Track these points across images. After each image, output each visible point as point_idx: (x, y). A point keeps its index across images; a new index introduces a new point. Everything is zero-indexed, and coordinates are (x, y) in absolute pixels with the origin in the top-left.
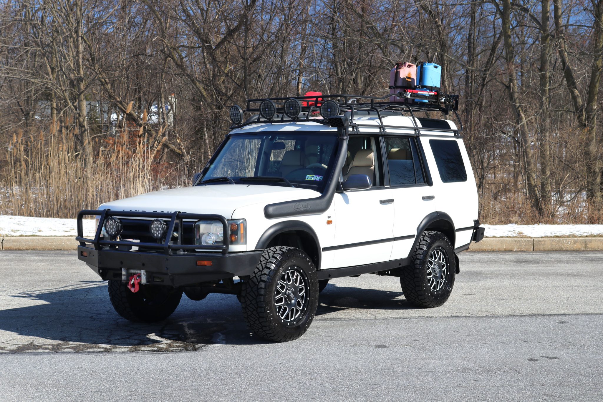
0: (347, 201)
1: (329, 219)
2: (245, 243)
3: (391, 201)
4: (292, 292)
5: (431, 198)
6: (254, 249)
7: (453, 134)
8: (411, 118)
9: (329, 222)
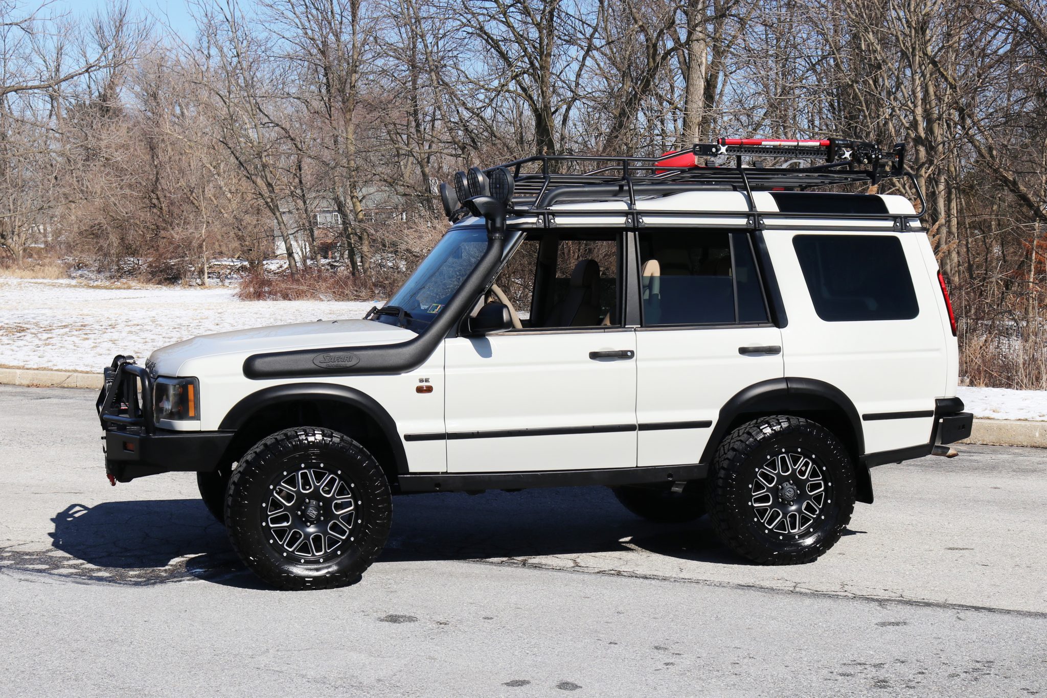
0: (485, 351)
1: (424, 384)
2: (197, 417)
3: (624, 355)
4: (318, 508)
5: (773, 351)
6: (216, 429)
7: (890, 224)
8: (745, 192)
9: (424, 389)
